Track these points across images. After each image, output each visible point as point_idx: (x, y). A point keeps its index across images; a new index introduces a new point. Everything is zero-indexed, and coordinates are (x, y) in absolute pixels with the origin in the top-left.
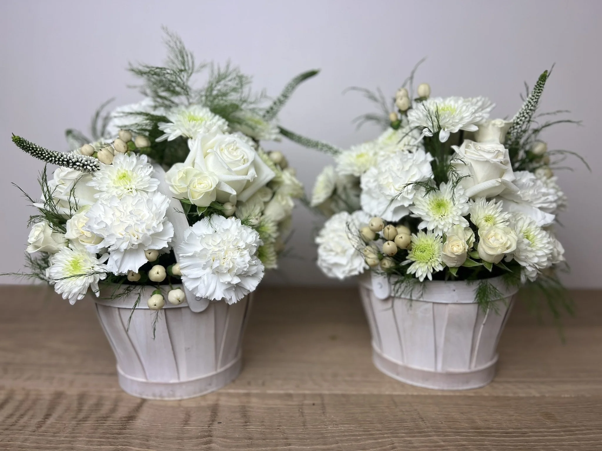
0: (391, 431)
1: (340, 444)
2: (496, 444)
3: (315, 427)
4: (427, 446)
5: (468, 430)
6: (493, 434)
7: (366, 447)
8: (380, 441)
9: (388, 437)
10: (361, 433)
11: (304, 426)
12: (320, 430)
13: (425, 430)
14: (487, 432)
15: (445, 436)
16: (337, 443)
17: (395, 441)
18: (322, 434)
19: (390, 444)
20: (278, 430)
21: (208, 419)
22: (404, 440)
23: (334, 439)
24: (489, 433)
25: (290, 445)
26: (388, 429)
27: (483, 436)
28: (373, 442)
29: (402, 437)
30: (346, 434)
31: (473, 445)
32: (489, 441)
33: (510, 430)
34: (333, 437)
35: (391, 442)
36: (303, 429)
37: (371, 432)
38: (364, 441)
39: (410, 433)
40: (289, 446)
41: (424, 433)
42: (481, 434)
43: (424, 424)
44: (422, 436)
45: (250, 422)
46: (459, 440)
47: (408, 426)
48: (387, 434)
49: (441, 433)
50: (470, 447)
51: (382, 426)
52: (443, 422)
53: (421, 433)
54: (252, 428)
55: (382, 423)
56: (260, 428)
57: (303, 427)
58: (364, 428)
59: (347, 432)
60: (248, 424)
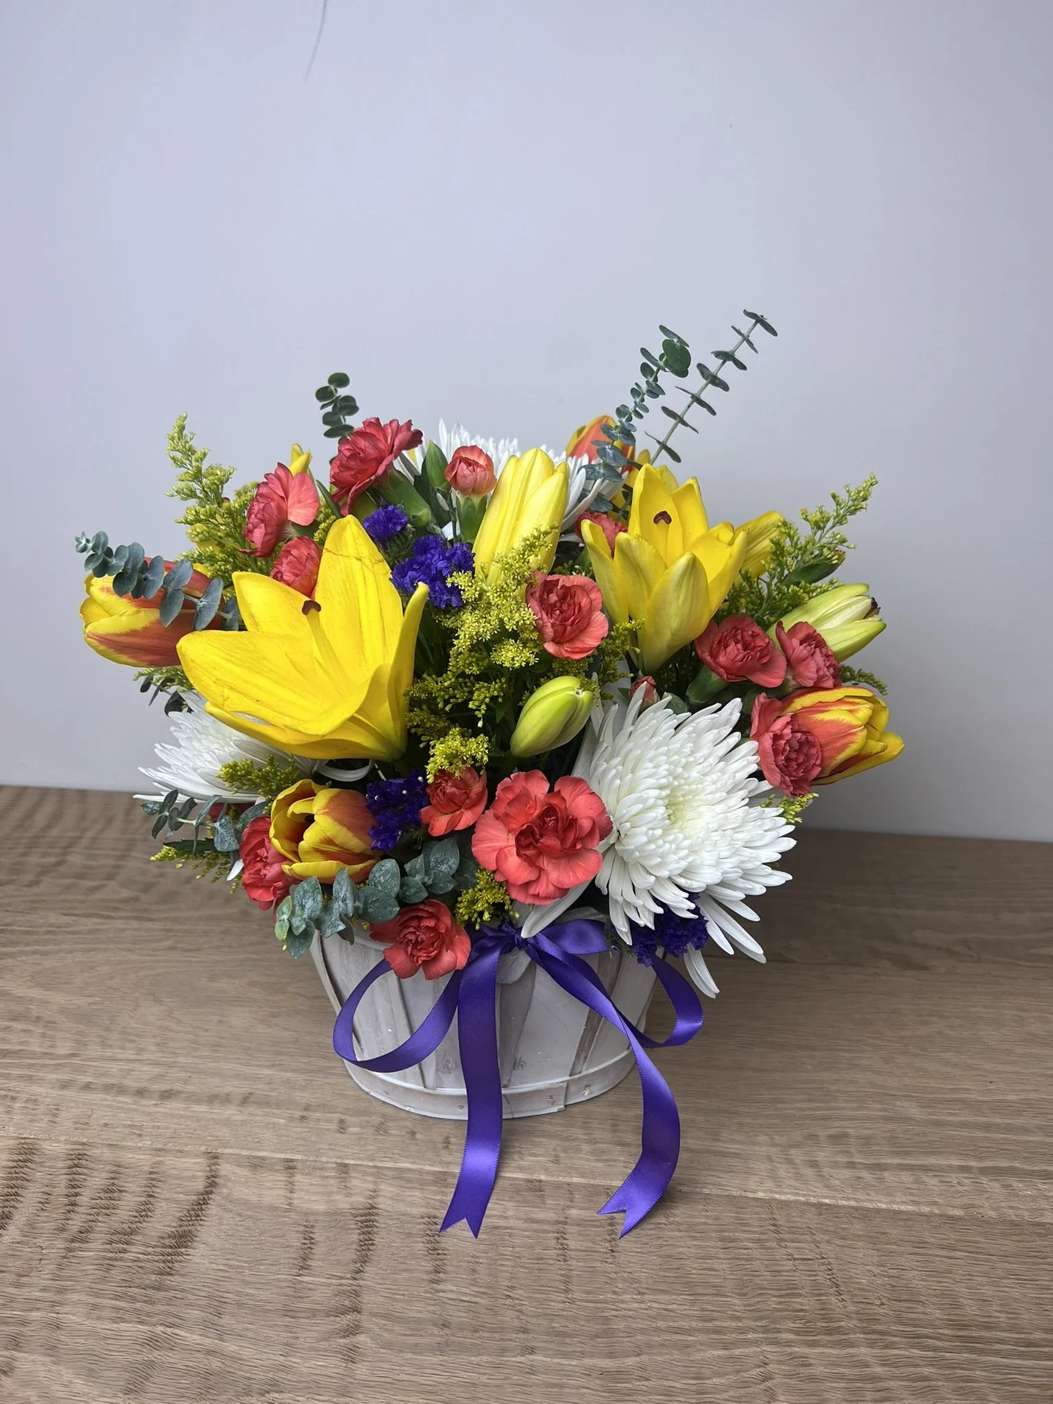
0: (763, 1323)
1: (644, 1358)
2: (1001, 1377)
3: (591, 1297)
4: (842, 1378)
5: (941, 1331)
6: (997, 1346)
7: (703, 1371)
8: (737, 1352)
9: (756, 1343)
10: (694, 1324)
11: (567, 1291)
12: (602, 1310)
13: (843, 1324)
14: (981, 1337)
15: (886, 1347)
16: (638, 1355)
17: (771, 1357)
18: (606, 1320)
19: (760, 1366)
20: (509, 1301)
21: (351, 1255)
22: (791, 1354)
23: (633, 1339)
24: (988, 1341)
25: (532, 1351)
26: (758, 1314)
27: (972, 1351)
28: (719, 1357)
29: (788, 1343)
30: (661, 1324)
31: (948, 1380)
32: (986, 1367)
33: (1038, 1335)
34: (630, 1333)
35: (761, 1357)
36: (564, 1302)
37: (717, 1323)
38: (700, 1350)
39: (807, 1333)
40: (530, 1354)
41: (839, 1333)
42: (968, 1343)
43: (840, 1304)
44: (835, 1345)
45: (445, 1272)
46: (918, 1361)
47: (804, 1308)
48: (753, 1330)
49: (878, 1337)
50: (940, 1383)
51: (745, 1305)
52: (884, 1301)
53: (831, 1334)
54: (451, 1291)
55: (745, 1295)
56: (468, 1291)
57: (562, 1297)
58: (703, 1310)
59: (664, 1318)
60: (441, 1275)
